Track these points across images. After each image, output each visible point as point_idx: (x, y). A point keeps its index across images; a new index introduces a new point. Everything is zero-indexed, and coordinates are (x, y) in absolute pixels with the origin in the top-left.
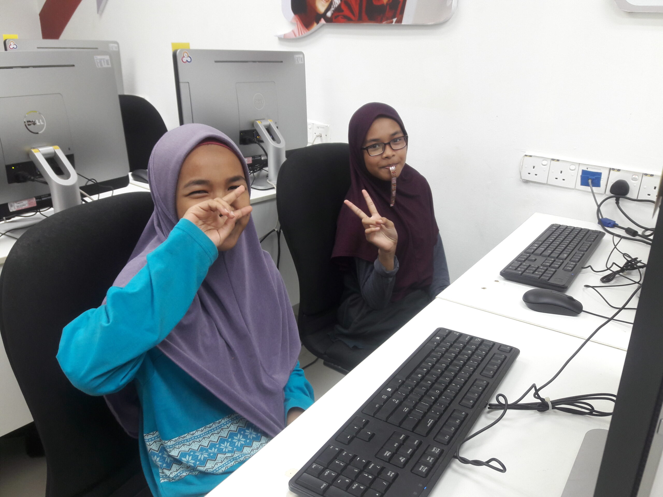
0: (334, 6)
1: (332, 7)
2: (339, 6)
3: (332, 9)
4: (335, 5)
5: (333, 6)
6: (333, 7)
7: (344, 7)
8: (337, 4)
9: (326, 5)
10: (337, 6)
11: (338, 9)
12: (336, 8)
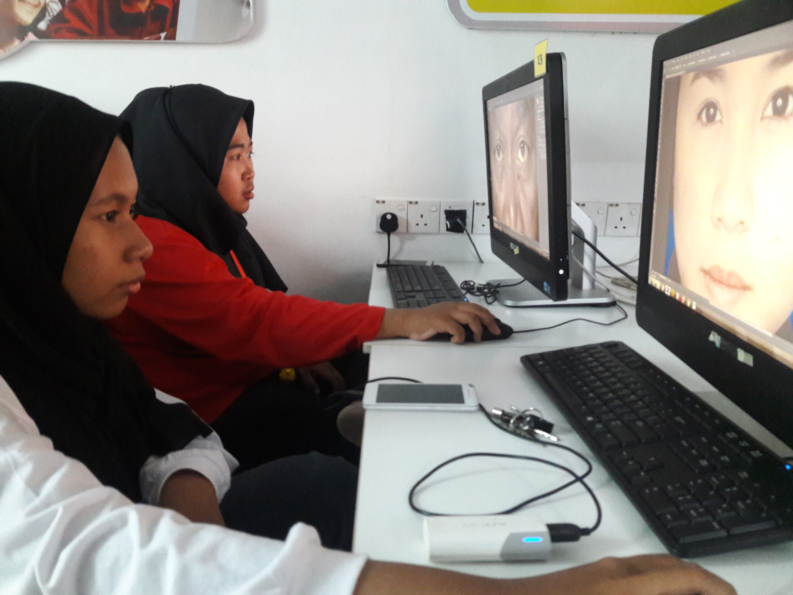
0: (51, 14)
1: (47, 14)
2: (60, 14)
3: (48, 18)
4: (52, 12)
5: (49, 13)
6: (49, 15)
7: (68, 15)
8: (55, 10)
9: (36, 12)
10: (55, 13)
11: (59, 18)
12: (54, 16)
